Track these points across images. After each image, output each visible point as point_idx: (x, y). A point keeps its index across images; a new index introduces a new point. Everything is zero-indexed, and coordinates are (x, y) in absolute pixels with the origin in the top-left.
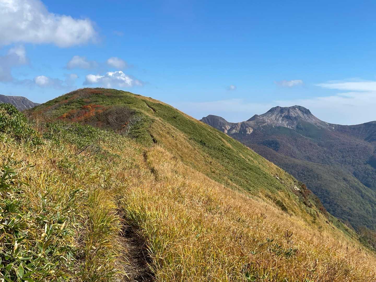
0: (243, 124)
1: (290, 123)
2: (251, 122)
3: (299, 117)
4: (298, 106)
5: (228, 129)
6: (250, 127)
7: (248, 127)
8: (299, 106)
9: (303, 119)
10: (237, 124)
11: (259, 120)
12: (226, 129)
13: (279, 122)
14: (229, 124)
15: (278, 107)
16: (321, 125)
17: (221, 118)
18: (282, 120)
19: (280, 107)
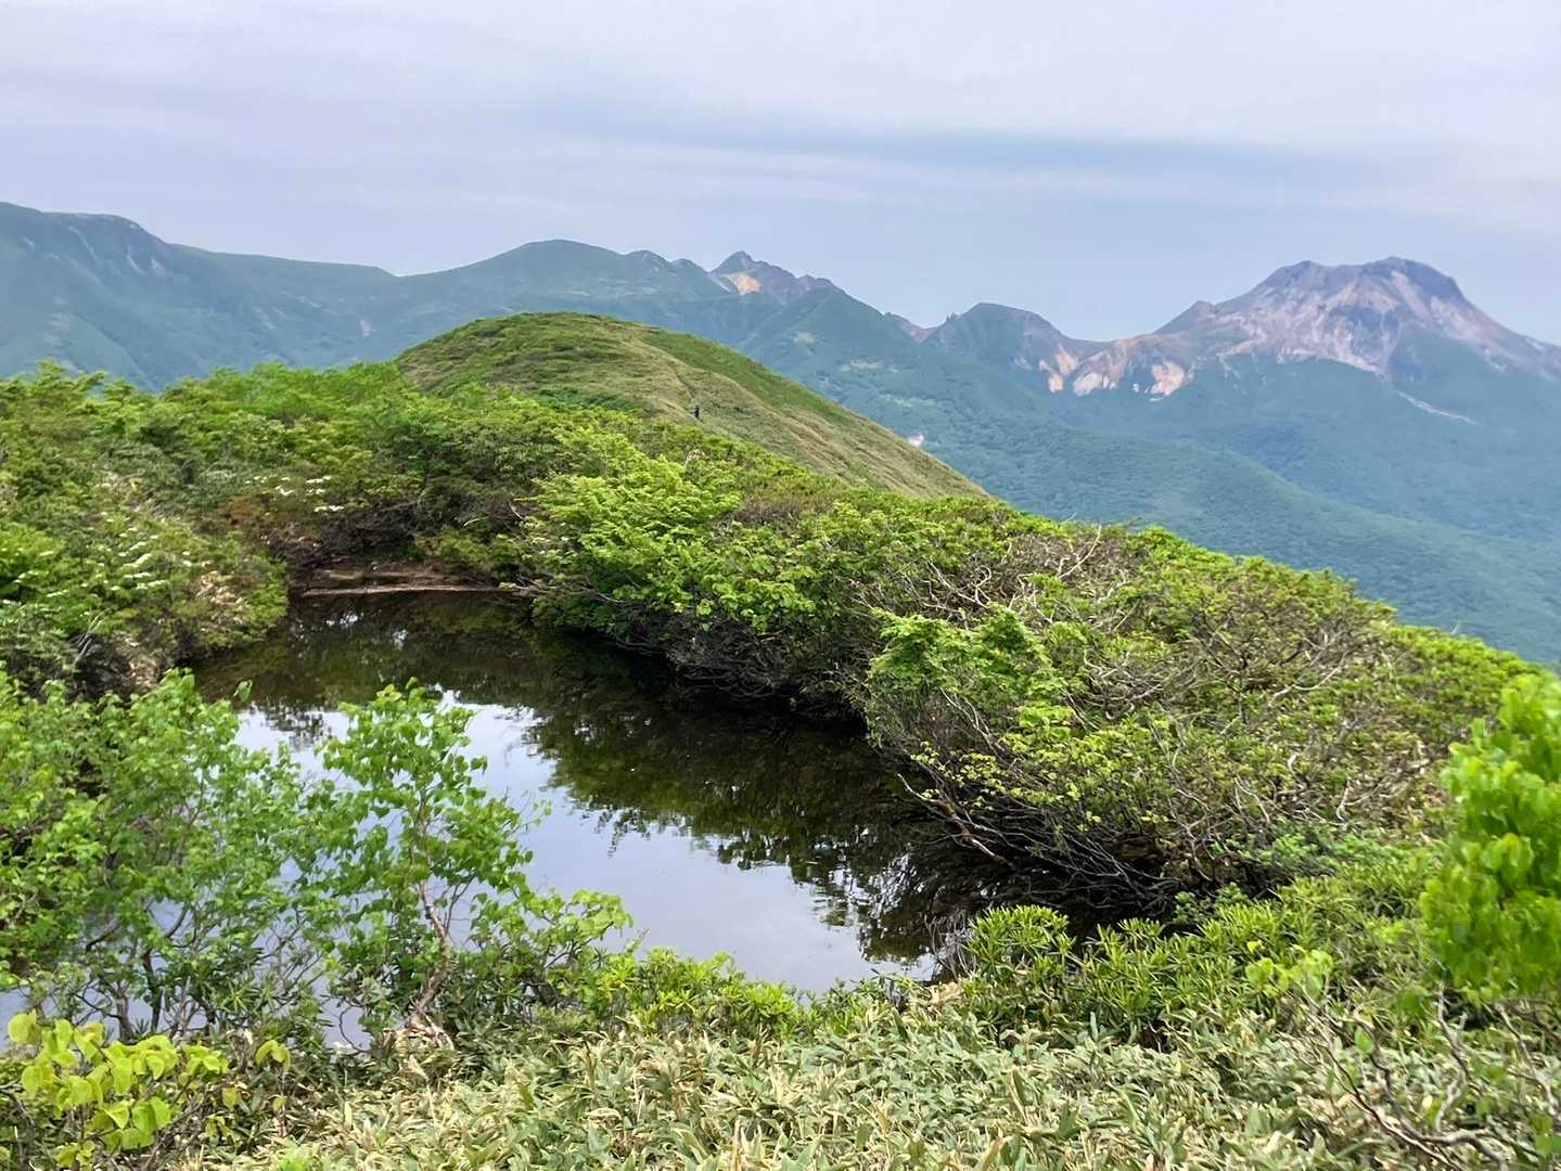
0: (1143, 344)
1: (1360, 344)
2: (1175, 336)
3: (1404, 311)
4: (1403, 264)
5: (1064, 369)
6: (1169, 359)
7: (1160, 363)
8: (1410, 264)
9: (1423, 325)
10: (1110, 347)
11: (1215, 327)
12: (1057, 369)
13: (1308, 337)
14: (1072, 346)
15: (1307, 264)
16: (1509, 355)
17: (1036, 320)
18: (1328, 328)
19: (1320, 268)
